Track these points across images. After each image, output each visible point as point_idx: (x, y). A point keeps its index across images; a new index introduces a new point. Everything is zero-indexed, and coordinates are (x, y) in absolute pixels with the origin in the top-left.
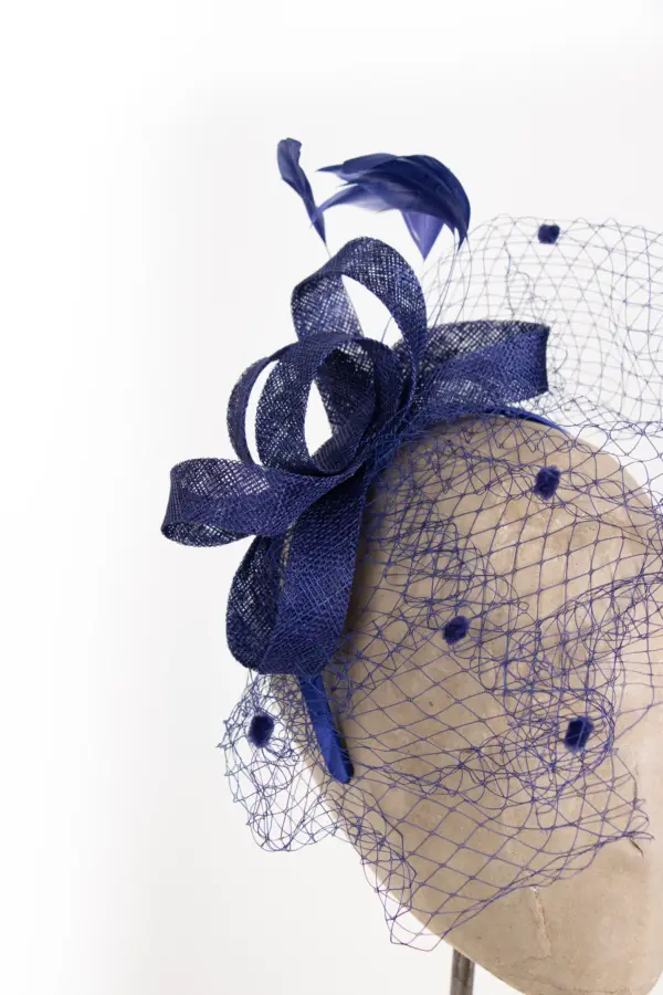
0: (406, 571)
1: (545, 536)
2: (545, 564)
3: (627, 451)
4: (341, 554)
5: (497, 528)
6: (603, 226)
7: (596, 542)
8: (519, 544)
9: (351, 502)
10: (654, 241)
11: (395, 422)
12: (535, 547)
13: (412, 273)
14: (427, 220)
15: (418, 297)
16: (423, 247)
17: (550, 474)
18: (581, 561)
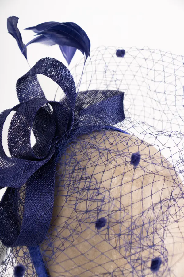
0: (75, 199)
1: (132, 181)
2: (133, 192)
3: (163, 144)
4: (48, 193)
5: (112, 178)
6: (143, 49)
7: (153, 182)
8: (121, 185)
9: (50, 171)
10: (164, 55)
11: (66, 135)
12: (129, 185)
13: (69, 72)
14: (70, 48)
15: (72, 82)
16: (68, 60)
17: (137, 156)
18: (147, 190)
